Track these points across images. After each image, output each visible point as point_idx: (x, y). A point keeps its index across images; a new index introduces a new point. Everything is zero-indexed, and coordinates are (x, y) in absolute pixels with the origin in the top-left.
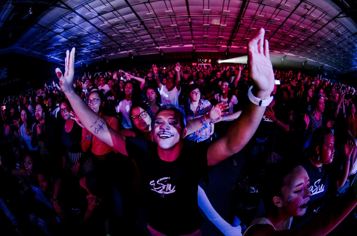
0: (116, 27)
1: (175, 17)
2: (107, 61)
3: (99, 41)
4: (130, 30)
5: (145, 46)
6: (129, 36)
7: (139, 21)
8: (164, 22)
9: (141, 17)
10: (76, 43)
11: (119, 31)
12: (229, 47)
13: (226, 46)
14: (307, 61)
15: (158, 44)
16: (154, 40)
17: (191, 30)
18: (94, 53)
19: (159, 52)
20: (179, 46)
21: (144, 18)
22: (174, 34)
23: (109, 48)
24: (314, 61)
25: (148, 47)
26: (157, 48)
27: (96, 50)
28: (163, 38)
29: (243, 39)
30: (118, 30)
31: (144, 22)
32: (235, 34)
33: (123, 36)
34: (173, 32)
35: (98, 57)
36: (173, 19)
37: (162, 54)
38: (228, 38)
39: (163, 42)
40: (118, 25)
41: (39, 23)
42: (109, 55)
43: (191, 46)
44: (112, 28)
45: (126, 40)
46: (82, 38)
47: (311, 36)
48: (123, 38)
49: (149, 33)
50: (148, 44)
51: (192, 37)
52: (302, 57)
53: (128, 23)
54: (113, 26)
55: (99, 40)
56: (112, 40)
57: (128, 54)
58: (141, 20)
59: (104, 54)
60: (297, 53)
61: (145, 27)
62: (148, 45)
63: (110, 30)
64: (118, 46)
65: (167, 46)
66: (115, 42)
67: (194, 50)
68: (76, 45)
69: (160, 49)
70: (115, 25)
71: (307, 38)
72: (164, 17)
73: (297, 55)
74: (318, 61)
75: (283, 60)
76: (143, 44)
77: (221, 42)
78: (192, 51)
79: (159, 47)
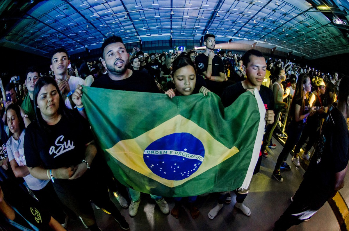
0: (104, 18)
1: (159, 10)
2: (89, 51)
3: (85, 32)
4: (116, 21)
5: (127, 35)
6: (113, 26)
7: (126, 12)
8: (148, 14)
9: (128, 9)
10: (63, 34)
11: (106, 22)
13: (201, 35)
14: (276, 48)
15: (139, 33)
16: (136, 30)
17: (171, 21)
18: (78, 44)
19: (140, 40)
20: (159, 35)
21: (131, 10)
22: (155, 24)
23: (93, 38)
24: (283, 48)
25: (130, 37)
26: (138, 37)
27: (82, 40)
28: (144, 28)
29: (218, 29)
30: (105, 20)
31: (130, 14)
32: (210, 24)
33: (109, 26)
34: (155, 23)
35: (81, 47)
36: (157, 11)
37: (142, 43)
38: (203, 28)
39: (144, 32)
40: (106, 16)
41: (32, 14)
42: (92, 45)
43: (169, 34)
44: (100, 19)
45: (110, 30)
46: (70, 29)
47: (280, 26)
48: (108, 28)
49: (133, 24)
51: (171, 27)
52: (271, 44)
53: (116, 14)
54: (101, 17)
55: (86, 30)
56: (98, 30)
58: (128, 12)
59: (87, 44)
60: (267, 40)
61: (130, 18)
62: (130, 35)
63: (98, 21)
64: (102, 36)
65: (147, 35)
66: (100, 32)
67: (172, 39)
68: (63, 36)
69: (141, 38)
71: (276, 28)
72: (149, 10)
73: (267, 42)
74: (286, 48)
75: (252, 46)
76: (125, 33)
77: (197, 31)
78: (170, 39)
79: (139, 36)
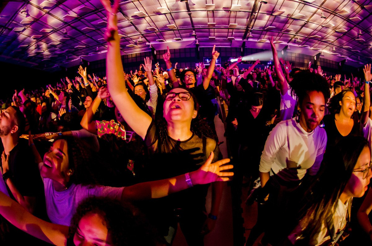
0: (85, 17)
2: (89, 64)
5: (131, 42)
11: (92, 23)
12: (244, 40)
13: (241, 40)
15: (148, 38)
16: (140, 33)
17: (190, 15)
19: (151, 49)
20: (177, 40)
23: (85, 46)
25: (136, 43)
26: (147, 44)
29: (265, 29)
30: (90, 21)
32: (253, 21)
34: (165, 21)
37: (155, 53)
38: (244, 27)
39: (153, 36)
40: (88, 15)
43: (193, 39)
44: (82, 20)
48: (99, 32)
49: (132, 24)
51: (193, 26)
53: (100, 10)
54: (81, 17)
56: (86, 36)
63: (79, 22)
64: (95, 43)
65: (160, 41)
66: (91, 38)
67: (198, 46)
70: (83, 16)
76: (126, 39)
77: (234, 33)
78: (194, 47)
79: (149, 42)
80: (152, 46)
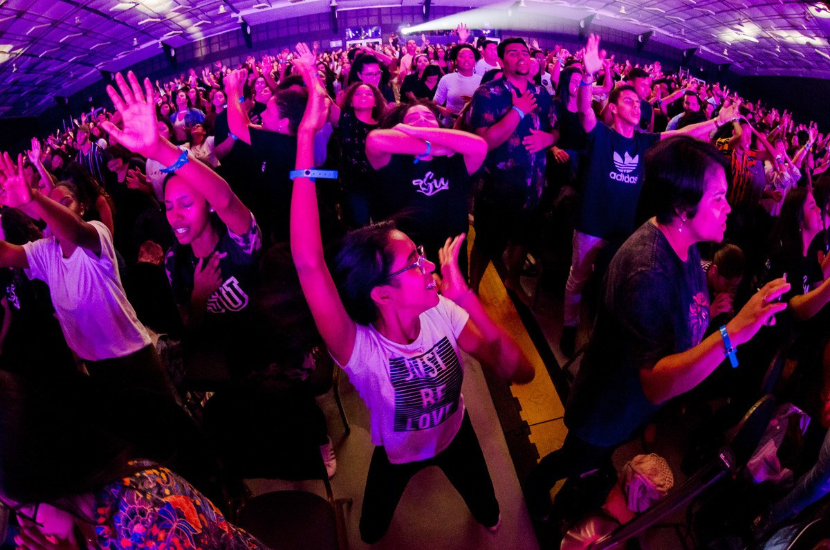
5: (200, 17)
14: (651, 33)
15: (234, 5)
19: (241, 24)
20: (293, 2)
23: (109, 42)
24: (672, 35)
25: (210, 18)
26: (234, 15)
27: (79, 56)
35: (89, 72)
37: (249, 30)
42: (114, 59)
50: (207, 11)
52: (639, 23)
57: (161, 46)
62: (210, 14)
64: (132, 32)
65: (259, 8)
67: (334, 8)
69: (243, 18)
74: (682, 36)
75: (582, 26)
76: (193, 12)
78: (330, 11)
79: (238, 12)
80: (243, 20)
